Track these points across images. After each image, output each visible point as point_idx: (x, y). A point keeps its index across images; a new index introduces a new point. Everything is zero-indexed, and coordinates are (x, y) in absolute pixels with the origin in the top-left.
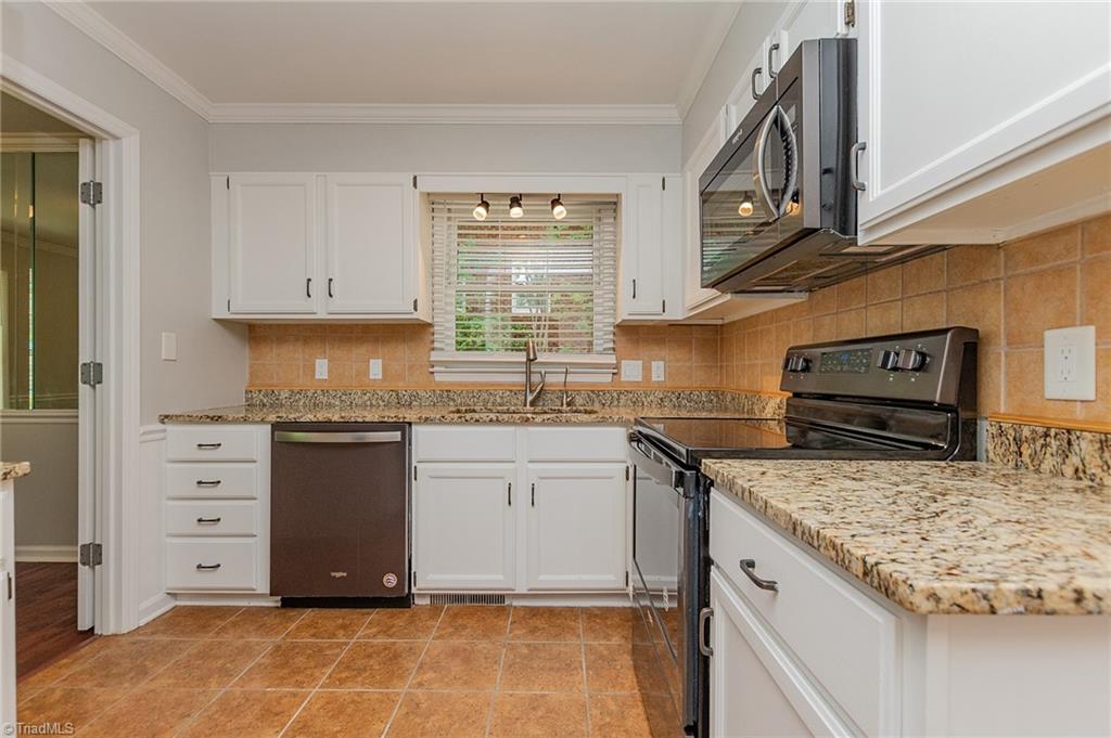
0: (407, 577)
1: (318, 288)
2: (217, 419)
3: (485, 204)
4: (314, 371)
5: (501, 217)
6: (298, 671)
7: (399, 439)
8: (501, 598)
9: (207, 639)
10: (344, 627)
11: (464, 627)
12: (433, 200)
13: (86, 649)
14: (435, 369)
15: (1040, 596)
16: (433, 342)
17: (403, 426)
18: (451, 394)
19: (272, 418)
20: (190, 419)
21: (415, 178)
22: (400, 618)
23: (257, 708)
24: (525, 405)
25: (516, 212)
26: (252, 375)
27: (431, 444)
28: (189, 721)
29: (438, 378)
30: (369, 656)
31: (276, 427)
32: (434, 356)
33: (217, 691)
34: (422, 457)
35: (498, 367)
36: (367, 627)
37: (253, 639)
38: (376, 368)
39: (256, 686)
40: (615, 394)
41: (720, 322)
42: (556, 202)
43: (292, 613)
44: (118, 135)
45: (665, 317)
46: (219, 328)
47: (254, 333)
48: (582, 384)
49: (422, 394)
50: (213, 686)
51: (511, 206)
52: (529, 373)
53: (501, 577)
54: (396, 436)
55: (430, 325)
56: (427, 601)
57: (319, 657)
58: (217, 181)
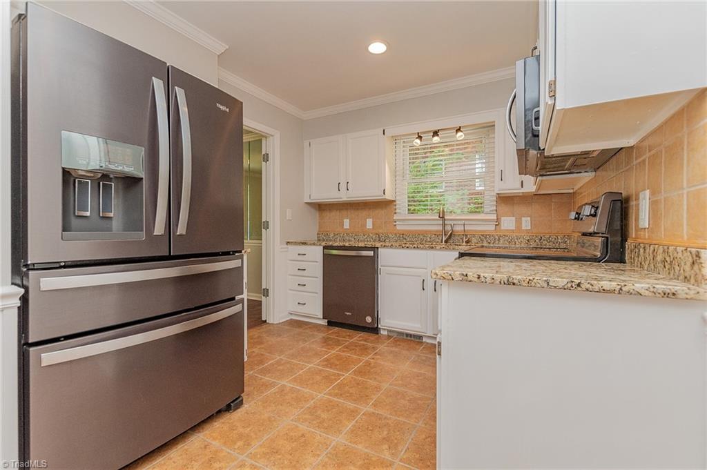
0: (376, 319)
1: (343, 187)
2: (304, 244)
3: (420, 137)
4: (343, 225)
5: (429, 142)
6: (328, 345)
7: (372, 255)
8: (421, 337)
9: (301, 330)
10: (349, 336)
11: (399, 345)
12: (395, 139)
13: (264, 326)
14: (397, 223)
15: (466, 275)
16: (395, 209)
17: (375, 249)
18: (404, 236)
19: (324, 244)
20: (295, 243)
21: (384, 131)
22: (372, 337)
23: (314, 352)
24: (442, 242)
25: (436, 139)
26: (320, 227)
27: (388, 258)
28: (291, 351)
29: (398, 228)
30: (356, 346)
31: (325, 248)
32: (396, 217)
33: (301, 345)
34: (383, 264)
35: (427, 221)
36: (358, 337)
37: (316, 333)
38: (369, 224)
39: (313, 346)
40: (497, 237)
41: (572, 191)
42: (459, 130)
43: (331, 328)
44: (273, 134)
45: (523, 190)
46: (308, 207)
47: (321, 207)
48: (476, 231)
49: (390, 236)
50: (300, 343)
51: (433, 136)
52: (444, 225)
53: (419, 326)
54: (371, 253)
55: (395, 201)
56: (385, 333)
57: (338, 343)
58: (306, 143)
